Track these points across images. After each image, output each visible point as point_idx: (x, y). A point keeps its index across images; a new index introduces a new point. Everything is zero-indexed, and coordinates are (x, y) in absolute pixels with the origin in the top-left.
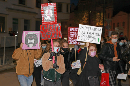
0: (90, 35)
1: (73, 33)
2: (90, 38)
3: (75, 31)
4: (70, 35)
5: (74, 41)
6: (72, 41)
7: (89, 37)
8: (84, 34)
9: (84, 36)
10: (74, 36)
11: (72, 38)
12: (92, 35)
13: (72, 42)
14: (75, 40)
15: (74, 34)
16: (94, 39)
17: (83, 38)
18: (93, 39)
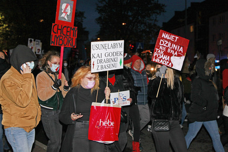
0: (109, 57)
1: (165, 43)
2: (109, 63)
3: (171, 41)
4: (160, 44)
5: (163, 59)
6: (160, 57)
7: (108, 61)
8: (100, 59)
9: (101, 61)
10: (167, 48)
11: (162, 52)
12: (112, 57)
13: (160, 59)
14: (165, 57)
15: (167, 45)
16: (115, 62)
17: (100, 65)
18: (113, 63)
